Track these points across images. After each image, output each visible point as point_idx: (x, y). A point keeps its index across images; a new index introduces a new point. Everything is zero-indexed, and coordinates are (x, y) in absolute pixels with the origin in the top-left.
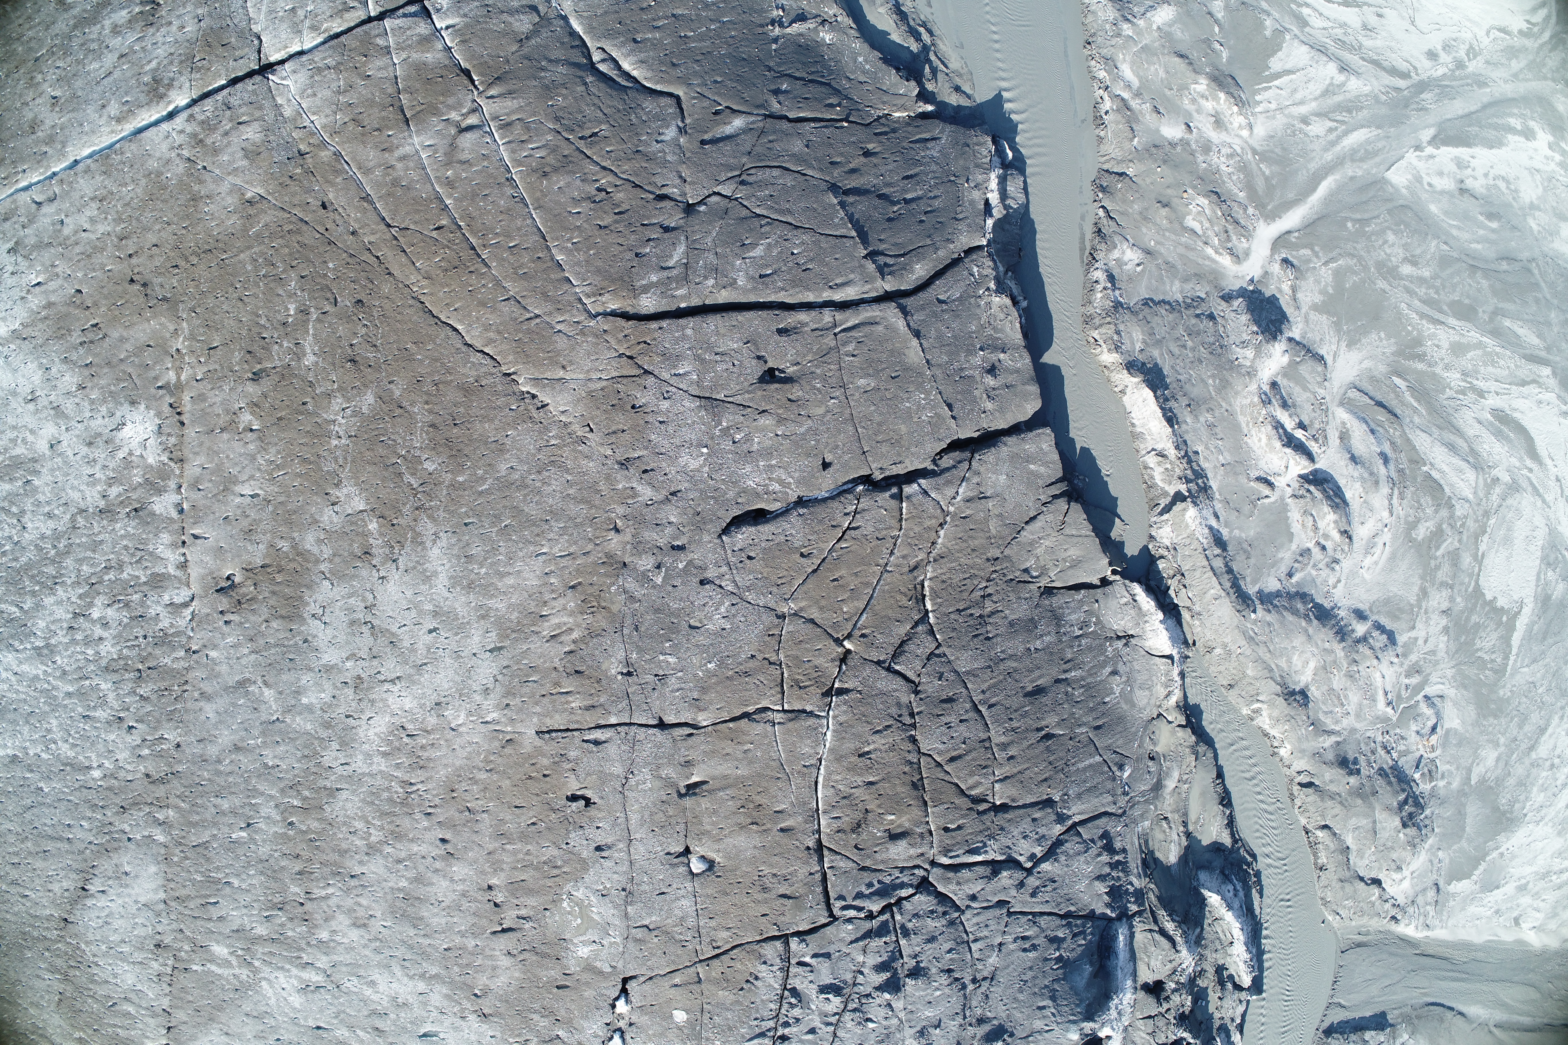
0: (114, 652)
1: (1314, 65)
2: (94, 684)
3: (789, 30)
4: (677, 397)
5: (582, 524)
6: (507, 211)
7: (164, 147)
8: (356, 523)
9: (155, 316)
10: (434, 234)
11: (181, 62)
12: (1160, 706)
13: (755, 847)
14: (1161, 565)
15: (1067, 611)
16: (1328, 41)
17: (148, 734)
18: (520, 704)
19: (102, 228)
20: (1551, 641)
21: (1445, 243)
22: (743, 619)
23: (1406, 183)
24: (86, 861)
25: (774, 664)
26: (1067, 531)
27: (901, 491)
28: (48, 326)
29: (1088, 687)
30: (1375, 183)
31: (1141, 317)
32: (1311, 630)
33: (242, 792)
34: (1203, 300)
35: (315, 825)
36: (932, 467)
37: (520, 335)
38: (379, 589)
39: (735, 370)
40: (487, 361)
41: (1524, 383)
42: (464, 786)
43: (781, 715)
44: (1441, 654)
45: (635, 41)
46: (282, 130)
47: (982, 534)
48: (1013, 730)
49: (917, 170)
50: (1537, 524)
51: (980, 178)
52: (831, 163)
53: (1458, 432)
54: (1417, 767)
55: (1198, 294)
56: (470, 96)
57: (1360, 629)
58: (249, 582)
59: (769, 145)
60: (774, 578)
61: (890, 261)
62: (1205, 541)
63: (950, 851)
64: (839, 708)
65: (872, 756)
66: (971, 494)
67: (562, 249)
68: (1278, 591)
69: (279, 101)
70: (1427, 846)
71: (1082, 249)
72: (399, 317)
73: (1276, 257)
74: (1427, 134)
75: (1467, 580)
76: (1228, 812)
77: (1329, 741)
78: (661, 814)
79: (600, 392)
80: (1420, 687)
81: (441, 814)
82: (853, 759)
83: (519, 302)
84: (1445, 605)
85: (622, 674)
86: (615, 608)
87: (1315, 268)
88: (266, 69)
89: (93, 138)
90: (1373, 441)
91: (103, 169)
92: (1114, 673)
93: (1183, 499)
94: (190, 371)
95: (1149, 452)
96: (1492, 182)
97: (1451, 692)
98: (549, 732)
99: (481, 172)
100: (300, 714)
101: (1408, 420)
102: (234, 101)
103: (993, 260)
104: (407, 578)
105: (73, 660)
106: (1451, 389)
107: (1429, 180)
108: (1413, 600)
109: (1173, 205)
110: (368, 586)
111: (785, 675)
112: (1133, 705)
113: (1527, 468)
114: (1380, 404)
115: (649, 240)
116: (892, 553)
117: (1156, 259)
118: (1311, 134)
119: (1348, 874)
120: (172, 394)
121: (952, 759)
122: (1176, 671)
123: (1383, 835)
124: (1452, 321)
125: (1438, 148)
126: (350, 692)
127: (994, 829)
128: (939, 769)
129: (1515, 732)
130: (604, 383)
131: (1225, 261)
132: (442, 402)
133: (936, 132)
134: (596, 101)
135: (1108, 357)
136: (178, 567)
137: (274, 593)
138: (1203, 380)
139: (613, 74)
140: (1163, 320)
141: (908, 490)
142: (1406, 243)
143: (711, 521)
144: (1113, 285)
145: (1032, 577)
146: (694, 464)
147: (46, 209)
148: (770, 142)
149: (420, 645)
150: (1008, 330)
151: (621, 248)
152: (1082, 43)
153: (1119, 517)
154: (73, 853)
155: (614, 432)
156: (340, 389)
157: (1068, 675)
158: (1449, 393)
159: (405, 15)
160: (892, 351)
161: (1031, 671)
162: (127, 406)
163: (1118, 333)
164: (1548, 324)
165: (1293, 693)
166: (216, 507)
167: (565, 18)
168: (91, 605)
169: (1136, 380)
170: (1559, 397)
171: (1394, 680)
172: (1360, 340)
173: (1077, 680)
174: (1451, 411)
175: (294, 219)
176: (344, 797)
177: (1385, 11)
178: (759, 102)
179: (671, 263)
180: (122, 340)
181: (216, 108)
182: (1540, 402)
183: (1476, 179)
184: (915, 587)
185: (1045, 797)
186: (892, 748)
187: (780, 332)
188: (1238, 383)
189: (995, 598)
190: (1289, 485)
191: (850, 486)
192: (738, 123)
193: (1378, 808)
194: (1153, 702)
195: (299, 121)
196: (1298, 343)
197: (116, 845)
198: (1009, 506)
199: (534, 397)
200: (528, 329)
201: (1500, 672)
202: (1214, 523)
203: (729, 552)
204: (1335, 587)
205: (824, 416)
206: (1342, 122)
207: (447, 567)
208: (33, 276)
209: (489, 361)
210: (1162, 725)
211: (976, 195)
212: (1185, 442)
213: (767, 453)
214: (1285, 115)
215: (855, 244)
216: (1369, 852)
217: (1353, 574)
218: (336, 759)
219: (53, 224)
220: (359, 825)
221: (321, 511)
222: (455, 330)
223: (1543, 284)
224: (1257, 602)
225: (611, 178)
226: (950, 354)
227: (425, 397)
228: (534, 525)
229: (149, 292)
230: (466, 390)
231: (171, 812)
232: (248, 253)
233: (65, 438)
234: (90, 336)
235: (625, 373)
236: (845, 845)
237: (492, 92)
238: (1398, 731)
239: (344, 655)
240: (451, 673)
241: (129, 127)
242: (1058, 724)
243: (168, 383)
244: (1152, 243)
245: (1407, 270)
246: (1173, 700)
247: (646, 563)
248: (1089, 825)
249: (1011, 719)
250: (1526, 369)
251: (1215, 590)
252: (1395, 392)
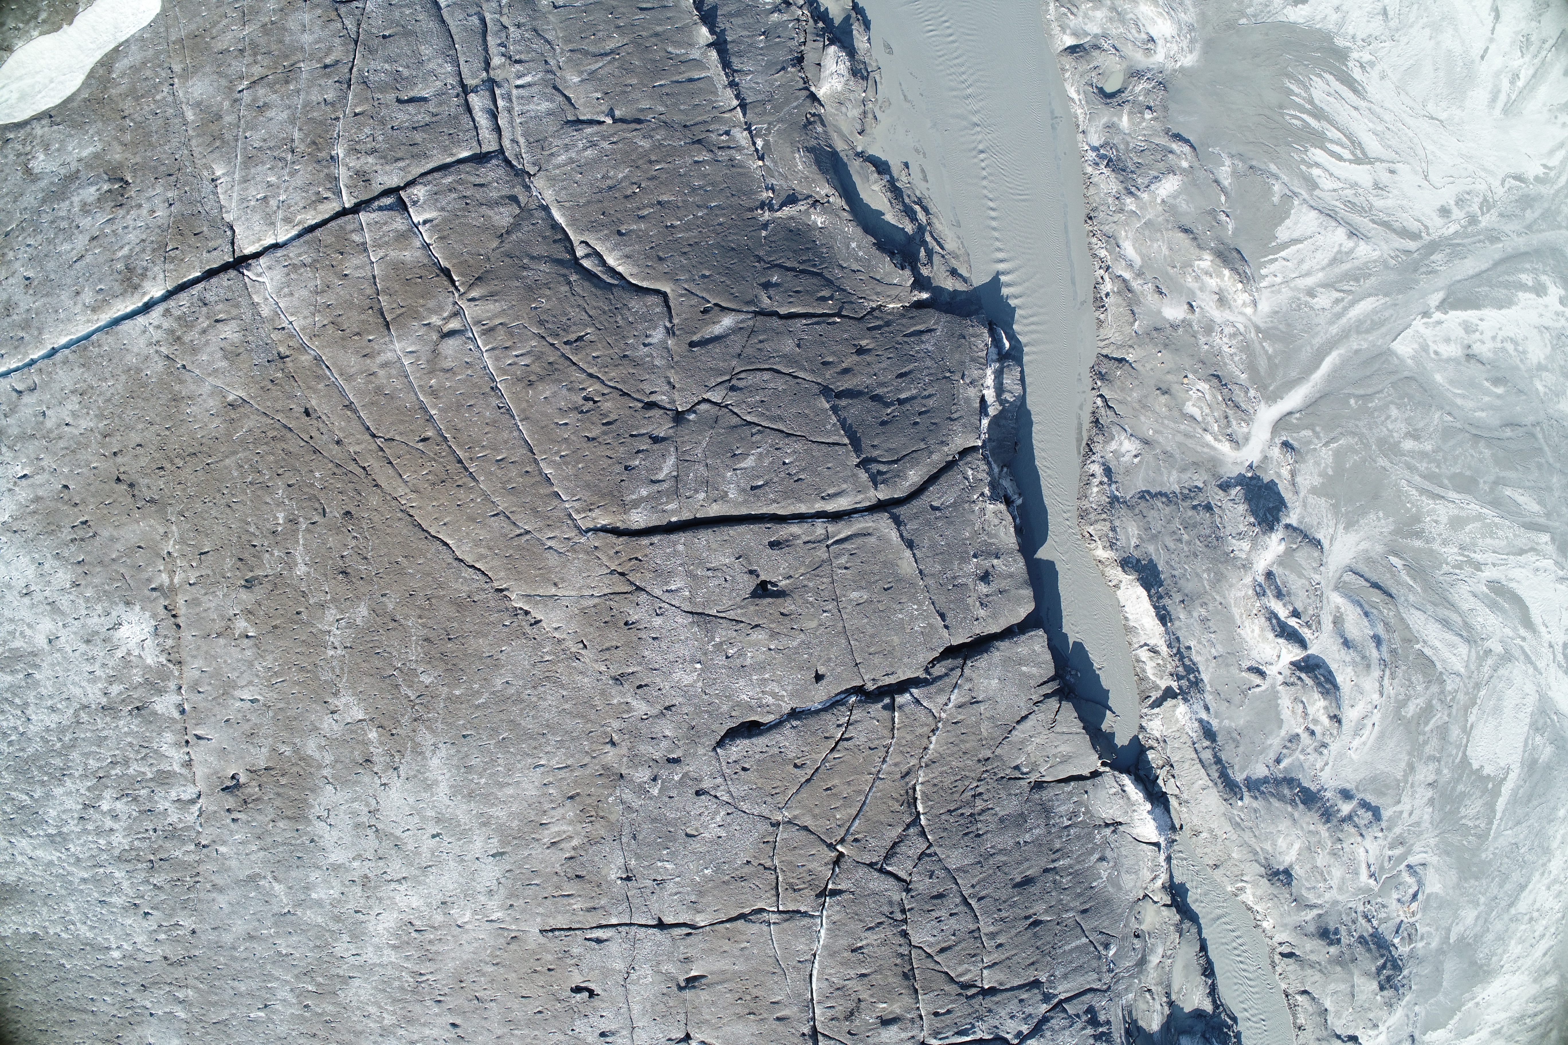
0: (125, 843)
1: (1323, 232)
2: (108, 872)
3: (779, 214)
4: (669, 613)
5: (578, 738)
6: (493, 423)
7: (142, 342)
8: (356, 732)
9: (144, 518)
10: (420, 446)
11: (154, 250)
12: (1146, 888)
13: (753, 1034)
14: (1151, 755)
15: (1056, 803)
16: (1337, 203)
17: (164, 920)
18: (524, 905)
19: (85, 424)
20: (1535, 803)
21: (1449, 414)
22: (738, 828)
23: (1412, 352)
24: (111, 1032)
25: (769, 869)
26: (1058, 729)
27: (893, 700)
28: (38, 520)
29: (1076, 874)
30: (1380, 355)
31: (1137, 511)
32: (1296, 815)
33: (258, 977)
34: (1200, 489)
35: (330, 1008)
36: (924, 676)
37: (511, 552)
38: (382, 795)
39: (727, 585)
40: (478, 577)
41: (1521, 552)
42: (472, 977)
43: (776, 916)
44: (1425, 825)
45: (619, 233)
46: (261, 330)
47: (973, 737)
48: (1002, 920)
49: (911, 366)
50: (1528, 691)
51: (976, 373)
52: (824, 363)
53: (1453, 606)
54: (1397, 932)
55: (1196, 483)
56: (451, 299)
57: (1346, 808)
58: (254, 783)
59: (759, 346)
60: (768, 788)
61: (883, 468)
62: (1194, 735)
63: (940, 1033)
64: (832, 908)
65: (864, 951)
66: (963, 700)
67: (551, 463)
68: (1266, 777)
69: (256, 299)
70: (1403, 1003)
71: (1079, 440)
72: (389, 531)
73: (1277, 440)
74: (1435, 299)
75: (1454, 752)
76: (1210, 982)
77: (1310, 915)
78: (662, 1005)
79: (593, 610)
80: (1403, 857)
81: (451, 1002)
82: (847, 954)
83: (508, 518)
84: (1431, 778)
85: (621, 879)
86: (613, 818)
87: (1315, 449)
88: (240, 262)
89: (70, 326)
90: (1367, 624)
91: (82, 361)
92: (1102, 859)
93: (1174, 696)
94: (183, 575)
95: (1141, 647)
96: (1499, 345)
97: (1433, 859)
98: (552, 930)
99: (465, 381)
100: (311, 908)
101: (1403, 599)
102: (210, 297)
103: (989, 464)
104: (408, 786)
105: (85, 848)
106: (1447, 564)
107: (1436, 348)
108: (1399, 775)
109: (1173, 391)
110: (371, 792)
111: (780, 879)
112: (1119, 888)
113: (1520, 637)
114: (1375, 586)
115: (638, 452)
116: (884, 761)
117: (1154, 449)
118: (1317, 307)
119: (1325, 1033)
120: (166, 597)
121: (942, 950)
122: (1162, 857)
123: (1361, 998)
124: (1452, 495)
125: (1446, 313)
126: (358, 890)
127: (983, 1011)
128: (930, 960)
129: (1495, 891)
130: (597, 600)
131: (1225, 447)
132: (436, 616)
133: (931, 324)
134: (581, 302)
135: (1102, 553)
136: (183, 766)
137: (278, 794)
138: (1197, 575)
139: (598, 270)
140: (1159, 513)
141: (900, 699)
142: (1410, 417)
143: (706, 734)
144: (1110, 479)
145: (1023, 774)
146: (687, 680)
147: (27, 399)
148: (761, 342)
149: (424, 849)
150: (1002, 534)
151: (610, 461)
152: (1084, 217)
153: (1110, 709)
154: (98, 1024)
155: (608, 649)
156: (333, 600)
157: (1056, 865)
158: (1445, 568)
159: (381, 209)
160: (885, 563)
161: (1019, 863)
162: (121, 606)
163: (1113, 529)
164: (1550, 489)
165: (1277, 873)
166: (217, 710)
167: (546, 208)
168: (100, 797)
169: (1131, 577)
170: (1556, 563)
171: (1378, 853)
172: (1358, 521)
173: (1065, 868)
174: (1446, 586)
175: (278, 425)
176: (357, 984)
177: (1398, 166)
178: (749, 297)
179: (661, 476)
180: (112, 539)
181: (192, 304)
182: (1537, 570)
183: (1483, 343)
184: (907, 792)
185: (1032, 979)
186: (884, 943)
187: (773, 545)
188: (1232, 576)
189: (985, 797)
190: (1280, 673)
191: (843, 696)
192: (727, 321)
193: (1356, 973)
194: (1139, 884)
195: (277, 322)
196: (1295, 529)
197: (139, 1019)
198: (1001, 708)
199: (527, 613)
200: (519, 545)
201: (1483, 837)
202: (1204, 715)
203: (724, 764)
204: (1322, 770)
205: (817, 629)
206: (1349, 292)
207: (448, 775)
208: (19, 468)
209: (480, 577)
210: (1148, 906)
211: (972, 392)
212: (1178, 639)
213: (761, 667)
214: (1291, 289)
215: (848, 452)
216: (1347, 1013)
217: (1341, 755)
218: (348, 950)
219: (35, 416)
220: (372, 1009)
221: (321, 720)
222: (446, 544)
223: (1546, 448)
224: (1244, 789)
225: (598, 386)
226: (943, 563)
227: (418, 612)
228: (531, 738)
229: (136, 492)
230: (458, 604)
231: (190, 992)
232: (233, 458)
233: (63, 633)
234: (81, 533)
235: (617, 590)
236: (839, 1032)
237: (473, 294)
238: (1379, 900)
239: (351, 856)
240: (455, 875)
241: (105, 318)
242: (1046, 911)
243: (161, 585)
244: (1151, 432)
245: (1408, 445)
246: (1159, 883)
247: (642, 775)
248: (1075, 1001)
249: (1000, 910)
250: (1525, 538)
251: (1204, 781)
252: (1391, 572)
